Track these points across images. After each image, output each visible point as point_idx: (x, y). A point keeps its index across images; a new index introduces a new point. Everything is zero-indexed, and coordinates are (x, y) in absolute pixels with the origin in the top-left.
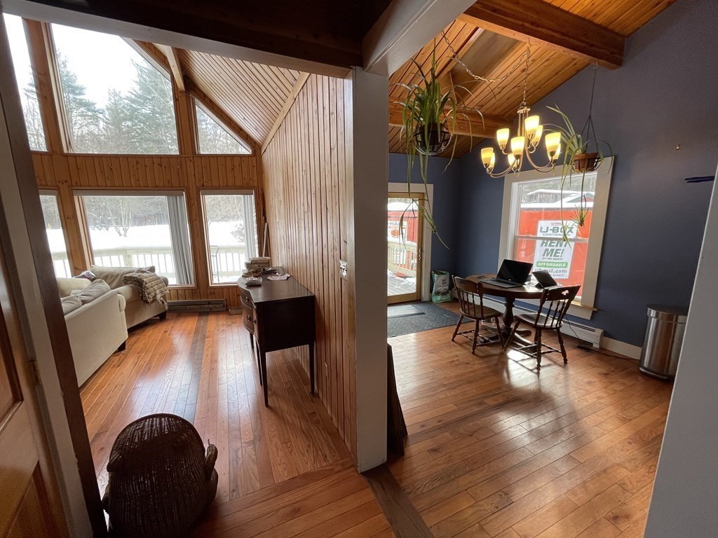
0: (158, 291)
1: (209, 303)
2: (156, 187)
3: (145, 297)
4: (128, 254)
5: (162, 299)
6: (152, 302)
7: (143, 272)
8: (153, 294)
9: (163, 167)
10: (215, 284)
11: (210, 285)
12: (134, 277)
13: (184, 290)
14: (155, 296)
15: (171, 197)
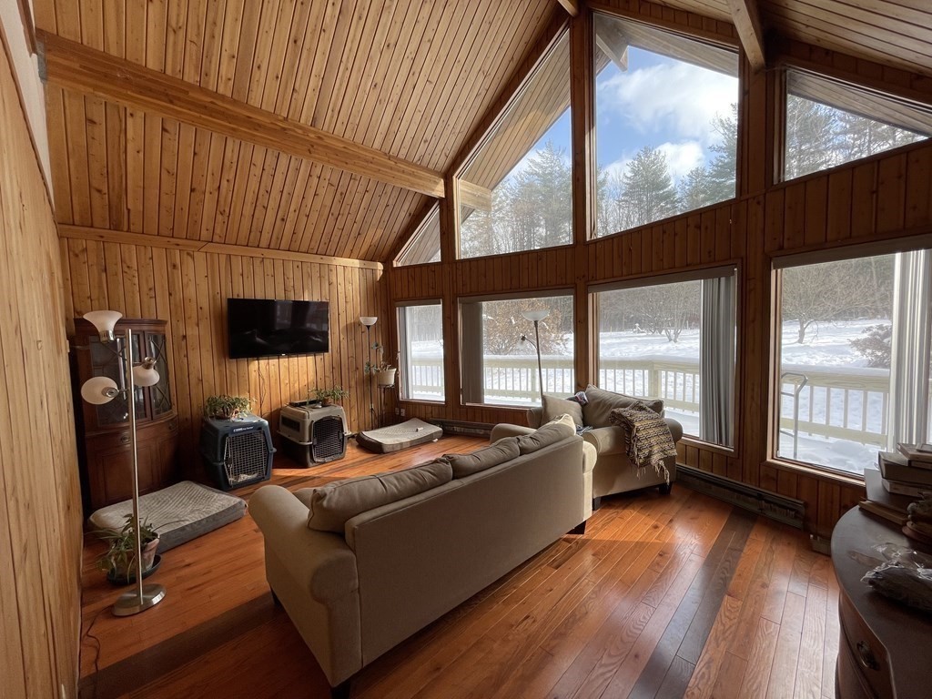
0: (656, 449)
1: (760, 497)
2: (687, 265)
3: (633, 453)
4: (655, 369)
5: (661, 463)
6: (642, 465)
7: (642, 409)
8: (647, 452)
9: (703, 229)
10: (782, 459)
11: (769, 459)
12: (623, 417)
13: (713, 452)
14: (649, 457)
15: (710, 281)
